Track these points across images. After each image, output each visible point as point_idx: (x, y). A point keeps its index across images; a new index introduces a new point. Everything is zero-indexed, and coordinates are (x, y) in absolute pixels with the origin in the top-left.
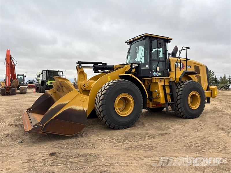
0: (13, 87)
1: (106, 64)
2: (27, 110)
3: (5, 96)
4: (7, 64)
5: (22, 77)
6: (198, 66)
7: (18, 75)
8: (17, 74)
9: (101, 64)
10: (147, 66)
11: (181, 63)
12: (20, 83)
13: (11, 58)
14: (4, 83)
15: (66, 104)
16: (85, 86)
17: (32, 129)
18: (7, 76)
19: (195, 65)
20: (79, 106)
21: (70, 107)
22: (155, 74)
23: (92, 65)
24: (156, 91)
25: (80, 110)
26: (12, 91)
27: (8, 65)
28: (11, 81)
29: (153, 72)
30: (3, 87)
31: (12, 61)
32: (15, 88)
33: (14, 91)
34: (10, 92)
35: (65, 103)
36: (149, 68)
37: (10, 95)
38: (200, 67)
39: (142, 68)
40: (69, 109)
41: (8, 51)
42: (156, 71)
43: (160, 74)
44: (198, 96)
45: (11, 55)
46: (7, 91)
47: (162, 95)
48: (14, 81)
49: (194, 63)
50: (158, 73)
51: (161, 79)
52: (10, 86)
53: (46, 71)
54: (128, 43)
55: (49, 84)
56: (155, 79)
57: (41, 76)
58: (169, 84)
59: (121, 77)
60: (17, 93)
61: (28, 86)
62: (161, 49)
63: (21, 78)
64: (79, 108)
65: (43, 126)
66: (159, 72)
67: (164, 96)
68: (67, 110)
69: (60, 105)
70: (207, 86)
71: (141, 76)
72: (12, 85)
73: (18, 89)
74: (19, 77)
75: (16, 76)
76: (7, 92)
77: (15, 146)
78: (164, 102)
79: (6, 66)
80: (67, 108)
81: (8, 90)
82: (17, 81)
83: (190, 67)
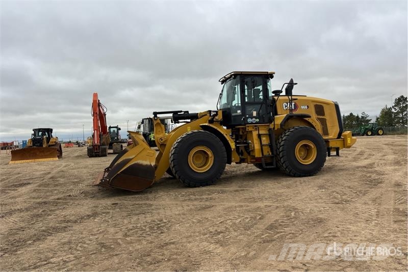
0: (103, 144)
1: (188, 112)
2: (105, 169)
3: (93, 158)
4: (94, 113)
5: (116, 129)
6: (321, 105)
7: (110, 127)
8: (108, 126)
9: (183, 113)
10: (239, 111)
11: (293, 104)
12: (112, 138)
13: (99, 105)
14: (92, 140)
15: (132, 159)
16: (162, 140)
17: (100, 183)
18: (94, 130)
19: (315, 103)
20: (146, 161)
21: (136, 162)
22: (249, 120)
23: (171, 115)
24: (250, 141)
25: (147, 165)
26: (102, 151)
27: (95, 115)
28: (100, 136)
29: (248, 118)
30: (90, 146)
31: (101, 108)
32: (105, 147)
33: (105, 150)
34: (99, 153)
35: (131, 157)
36: (241, 114)
37: (99, 156)
38: (324, 105)
39: (233, 114)
40: (135, 164)
41: (95, 95)
42: (252, 117)
43: (258, 120)
44: (313, 147)
45: (99, 101)
46: (96, 151)
47: (257, 146)
48: (104, 136)
49: (313, 101)
50: (254, 119)
51: (256, 126)
52: (99, 144)
53: (148, 119)
54: (222, 81)
55: (152, 139)
56: (248, 126)
57: (142, 126)
58: (269, 132)
59: (204, 127)
60: (109, 154)
61: (129, 142)
62: (260, 88)
63: (114, 131)
64: (145, 162)
65: (110, 180)
66: (256, 118)
67: (260, 148)
68: (133, 164)
69: (126, 160)
70: (338, 132)
71: (233, 123)
72: (102, 142)
73: (110, 148)
74: (112, 130)
75: (108, 128)
76: (95, 153)
77: (86, 199)
78: (261, 156)
79: (93, 115)
80: (133, 163)
81: (97, 149)
82: (108, 137)
83: (308, 107)
